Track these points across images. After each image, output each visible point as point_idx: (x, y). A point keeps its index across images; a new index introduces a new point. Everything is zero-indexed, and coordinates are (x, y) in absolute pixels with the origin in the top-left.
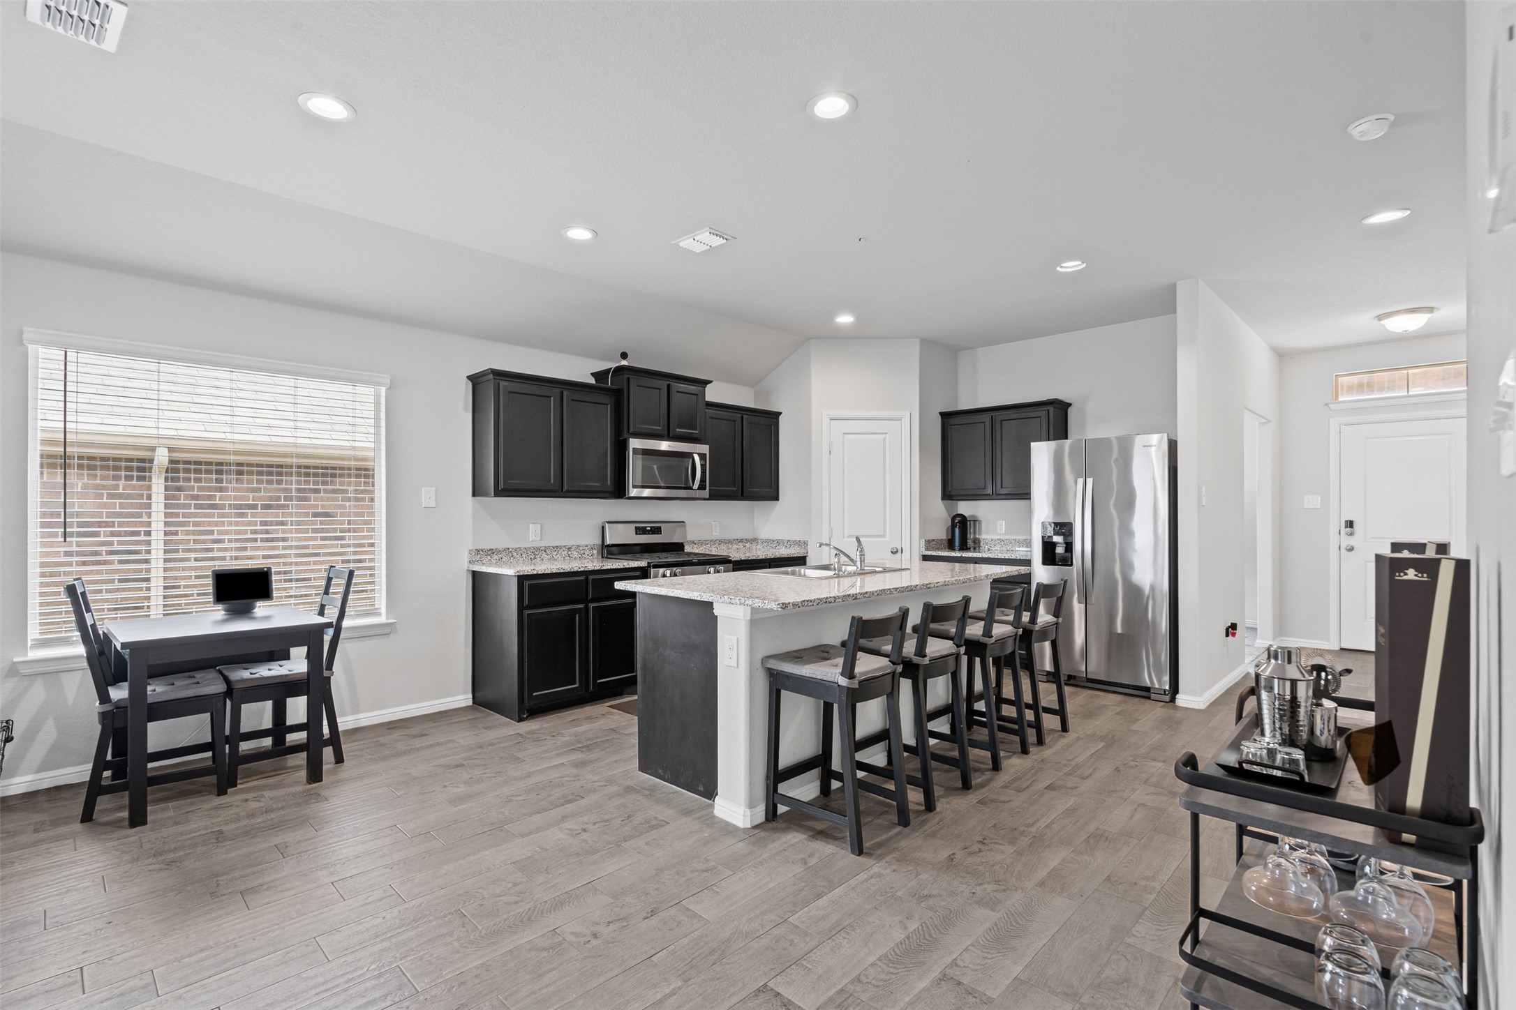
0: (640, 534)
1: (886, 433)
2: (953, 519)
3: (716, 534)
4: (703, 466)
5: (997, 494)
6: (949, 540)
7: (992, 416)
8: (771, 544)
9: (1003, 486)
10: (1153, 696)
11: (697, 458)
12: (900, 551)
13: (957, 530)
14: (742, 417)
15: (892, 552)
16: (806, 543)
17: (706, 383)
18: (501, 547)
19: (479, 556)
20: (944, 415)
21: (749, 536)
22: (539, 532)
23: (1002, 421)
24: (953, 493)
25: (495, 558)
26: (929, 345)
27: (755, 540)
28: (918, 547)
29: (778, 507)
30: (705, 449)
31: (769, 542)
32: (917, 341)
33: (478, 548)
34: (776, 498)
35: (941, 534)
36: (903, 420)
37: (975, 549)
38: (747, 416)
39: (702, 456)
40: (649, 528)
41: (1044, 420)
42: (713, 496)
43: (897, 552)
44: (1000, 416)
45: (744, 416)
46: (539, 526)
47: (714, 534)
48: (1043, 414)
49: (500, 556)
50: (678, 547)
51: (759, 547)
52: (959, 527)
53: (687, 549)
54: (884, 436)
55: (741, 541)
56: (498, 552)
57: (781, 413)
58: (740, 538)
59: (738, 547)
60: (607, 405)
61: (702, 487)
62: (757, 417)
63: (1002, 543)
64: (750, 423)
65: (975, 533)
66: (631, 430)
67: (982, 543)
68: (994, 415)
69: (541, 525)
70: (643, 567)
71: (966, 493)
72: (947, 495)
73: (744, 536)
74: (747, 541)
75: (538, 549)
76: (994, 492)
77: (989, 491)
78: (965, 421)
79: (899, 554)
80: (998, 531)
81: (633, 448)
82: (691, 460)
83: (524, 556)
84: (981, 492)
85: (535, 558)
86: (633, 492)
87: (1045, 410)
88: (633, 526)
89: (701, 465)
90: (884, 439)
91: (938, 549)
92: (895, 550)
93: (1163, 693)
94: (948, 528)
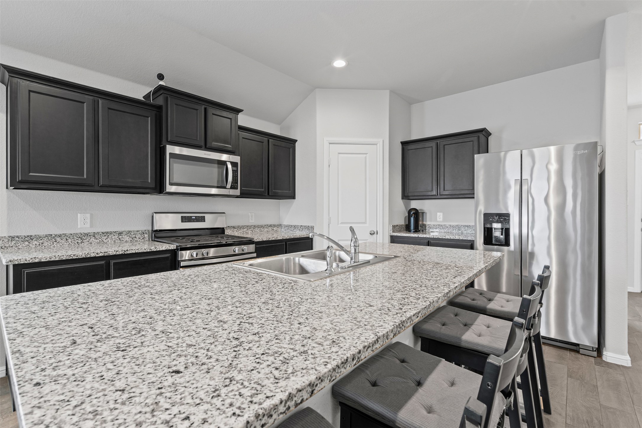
0: (185, 222)
1: (366, 154)
2: (409, 212)
3: (252, 222)
4: (235, 172)
5: (441, 195)
6: (406, 225)
7: (437, 143)
8: (290, 228)
9: (445, 189)
10: (581, 351)
11: (229, 166)
12: (376, 233)
13: (412, 219)
14: (269, 141)
15: (371, 234)
16: (312, 228)
17: (238, 111)
18: (42, 233)
19: (14, 242)
20: (403, 143)
21: (276, 223)
22: (88, 221)
23: (444, 145)
24: (410, 195)
25: (34, 244)
26: (395, 94)
27: (280, 226)
28: (388, 230)
29: (295, 202)
30: (237, 159)
31: (289, 227)
32: (388, 91)
33: (12, 235)
34: (293, 197)
35: (401, 221)
36: (378, 145)
37: (423, 231)
38: (272, 140)
39: (234, 164)
40: (194, 218)
41: (476, 143)
42: (244, 195)
43: (374, 234)
44: (441, 142)
45: (270, 140)
46: (88, 216)
47: (251, 221)
48: (476, 139)
49: (42, 241)
50: (221, 231)
51: (283, 230)
52: (414, 216)
53: (228, 232)
54: (365, 155)
55: (271, 226)
56: (38, 238)
57: (297, 141)
58: (269, 223)
59: (268, 230)
60: (148, 117)
61: (233, 187)
62: (279, 142)
63: (441, 227)
64: (274, 145)
65: (423, 221)
66: (169, 139)
67: (427, 227)
68: (438, 142)
69: (92, 215)
70: (172, 250)
71: (418, 194)
72: (406, 196)
73: (272, 223)
74: (275, 226)
75: (87, 234)
76: (439, 194)
77: (434, 193)
78: (418, 147)
79: (375, 235)
80: (438, 220)
81: (170, 153)
82: (225, 166)
83: (70, 240)
84: (430, 193)
85: (81, 243)
86: (170, 189)
87: (477, 136)
88: (180, 215)
89: (233, 170)
90: (366, 158)
91: (400, 231)
92: (373, 232)
93: (592, 350)
94: (405, 217)
